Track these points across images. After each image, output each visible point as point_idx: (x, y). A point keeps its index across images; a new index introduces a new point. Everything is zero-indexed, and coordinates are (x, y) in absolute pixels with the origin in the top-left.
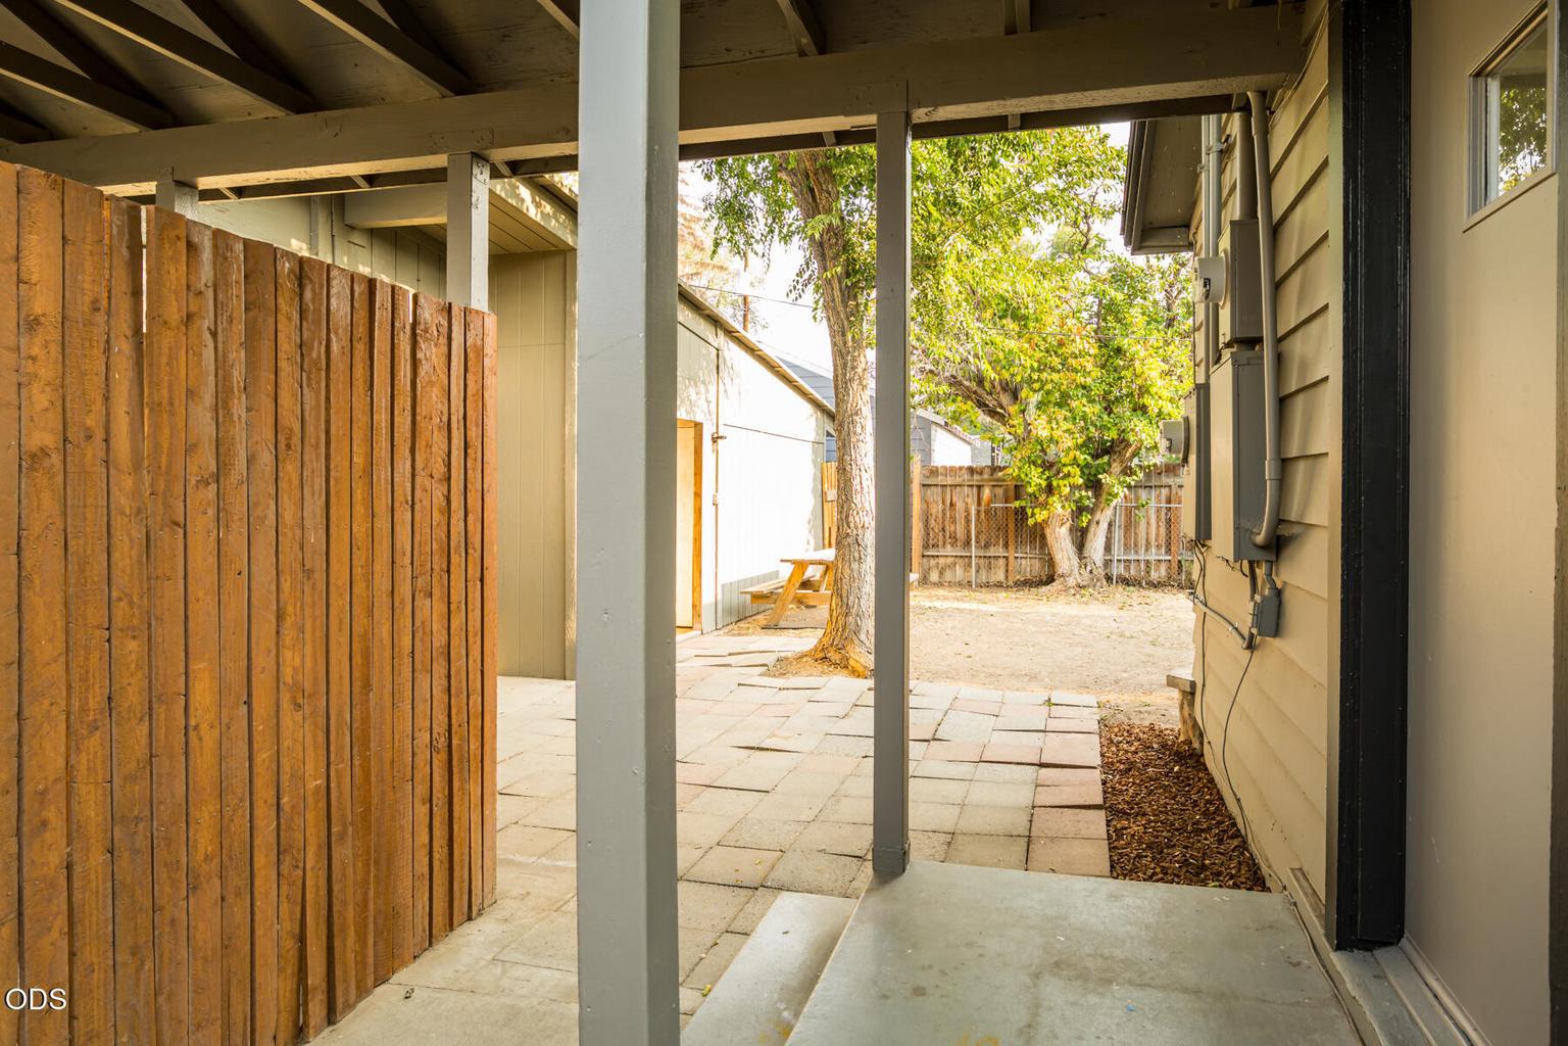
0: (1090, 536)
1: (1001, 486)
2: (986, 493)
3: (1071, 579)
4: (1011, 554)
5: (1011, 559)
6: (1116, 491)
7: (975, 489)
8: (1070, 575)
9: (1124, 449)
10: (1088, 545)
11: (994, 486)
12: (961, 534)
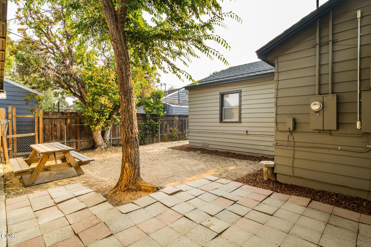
0: (106, 133)
1: (74, 119)
2: (69, 121)
3: (103, 146)
4: (79, 141)
5: (79, 143)
6: (117, 120)
7: (64, 120)
8: (102, 145)
9: (118, 108)
10: (105, 136)
11: (71, 119)
12: (58, 134)
